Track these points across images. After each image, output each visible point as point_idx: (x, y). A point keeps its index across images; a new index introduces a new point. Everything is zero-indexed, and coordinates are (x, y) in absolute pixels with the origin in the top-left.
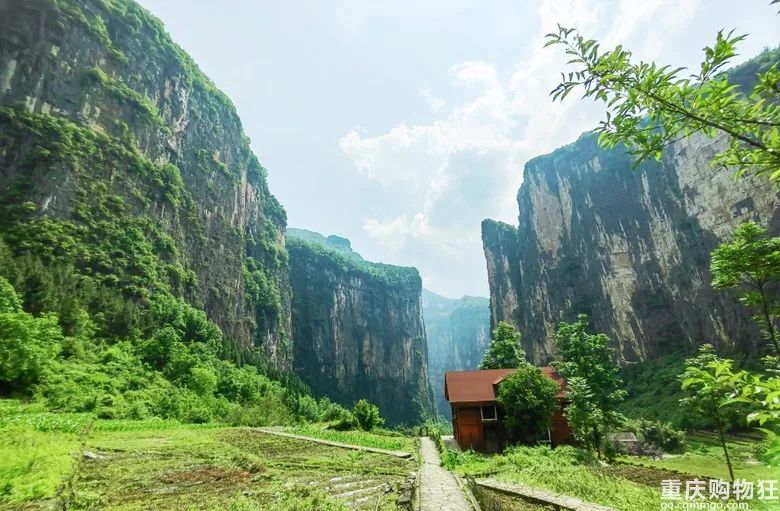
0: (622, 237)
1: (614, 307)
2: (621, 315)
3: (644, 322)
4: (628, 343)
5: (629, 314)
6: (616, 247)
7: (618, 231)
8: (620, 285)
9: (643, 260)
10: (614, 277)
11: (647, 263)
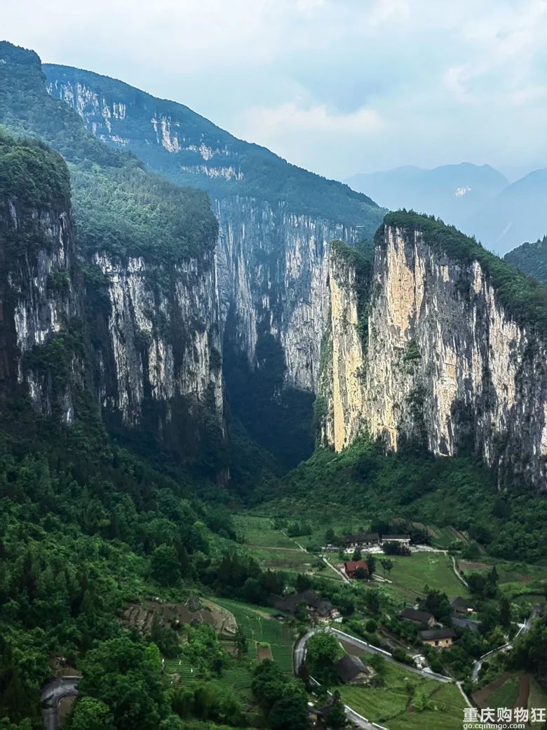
0: (453, 351)
1: (439, 408)
2: (442, 416)
3: (456, 426)
4: (443, 439)
5: (448, 416)
6: (448, 358)
7: (451, 345)
8: (446, 391)
9: (464, 376)
10: (442, 383)
11: (466, 380)
